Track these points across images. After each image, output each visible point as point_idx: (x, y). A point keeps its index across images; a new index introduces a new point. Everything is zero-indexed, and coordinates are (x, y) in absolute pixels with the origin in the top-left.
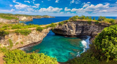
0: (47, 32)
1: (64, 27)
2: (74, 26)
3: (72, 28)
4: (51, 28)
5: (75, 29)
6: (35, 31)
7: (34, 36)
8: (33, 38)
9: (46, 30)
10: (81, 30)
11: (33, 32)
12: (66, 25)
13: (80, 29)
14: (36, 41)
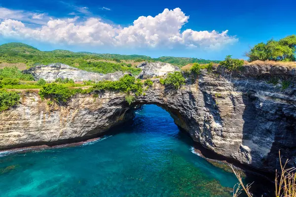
0: (103, 111)
1: (187, 97)
2: (233, 99)
3: (217, 108)
4: (121, 95)
5: (241, 121)
6: (37, 98)
7: (34, 115)
8: (33, 122)
9: (90, 99)
10: (270, 139)
11: (28, 101)
12: (194, 89)
13: (268, 132)
14: (47, 137)
